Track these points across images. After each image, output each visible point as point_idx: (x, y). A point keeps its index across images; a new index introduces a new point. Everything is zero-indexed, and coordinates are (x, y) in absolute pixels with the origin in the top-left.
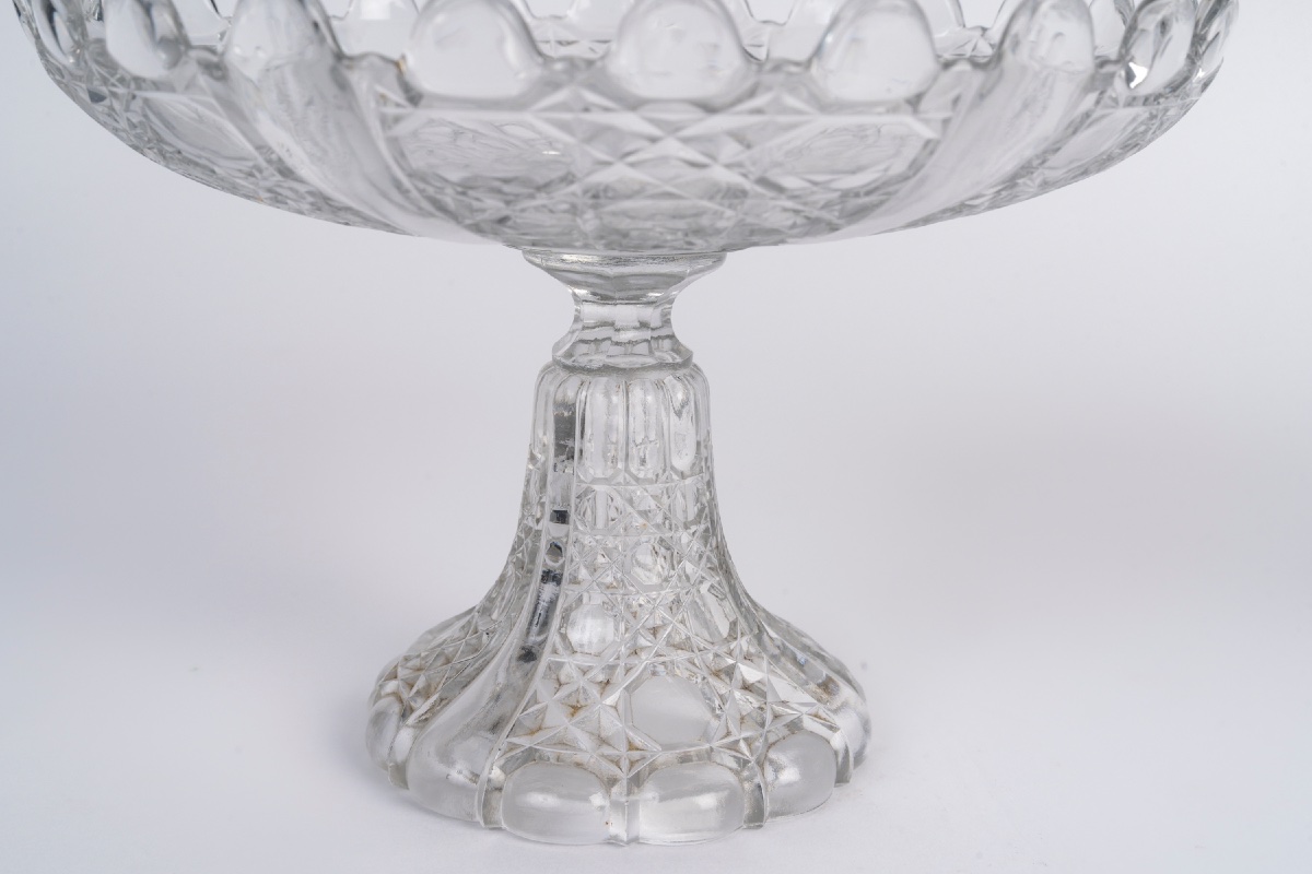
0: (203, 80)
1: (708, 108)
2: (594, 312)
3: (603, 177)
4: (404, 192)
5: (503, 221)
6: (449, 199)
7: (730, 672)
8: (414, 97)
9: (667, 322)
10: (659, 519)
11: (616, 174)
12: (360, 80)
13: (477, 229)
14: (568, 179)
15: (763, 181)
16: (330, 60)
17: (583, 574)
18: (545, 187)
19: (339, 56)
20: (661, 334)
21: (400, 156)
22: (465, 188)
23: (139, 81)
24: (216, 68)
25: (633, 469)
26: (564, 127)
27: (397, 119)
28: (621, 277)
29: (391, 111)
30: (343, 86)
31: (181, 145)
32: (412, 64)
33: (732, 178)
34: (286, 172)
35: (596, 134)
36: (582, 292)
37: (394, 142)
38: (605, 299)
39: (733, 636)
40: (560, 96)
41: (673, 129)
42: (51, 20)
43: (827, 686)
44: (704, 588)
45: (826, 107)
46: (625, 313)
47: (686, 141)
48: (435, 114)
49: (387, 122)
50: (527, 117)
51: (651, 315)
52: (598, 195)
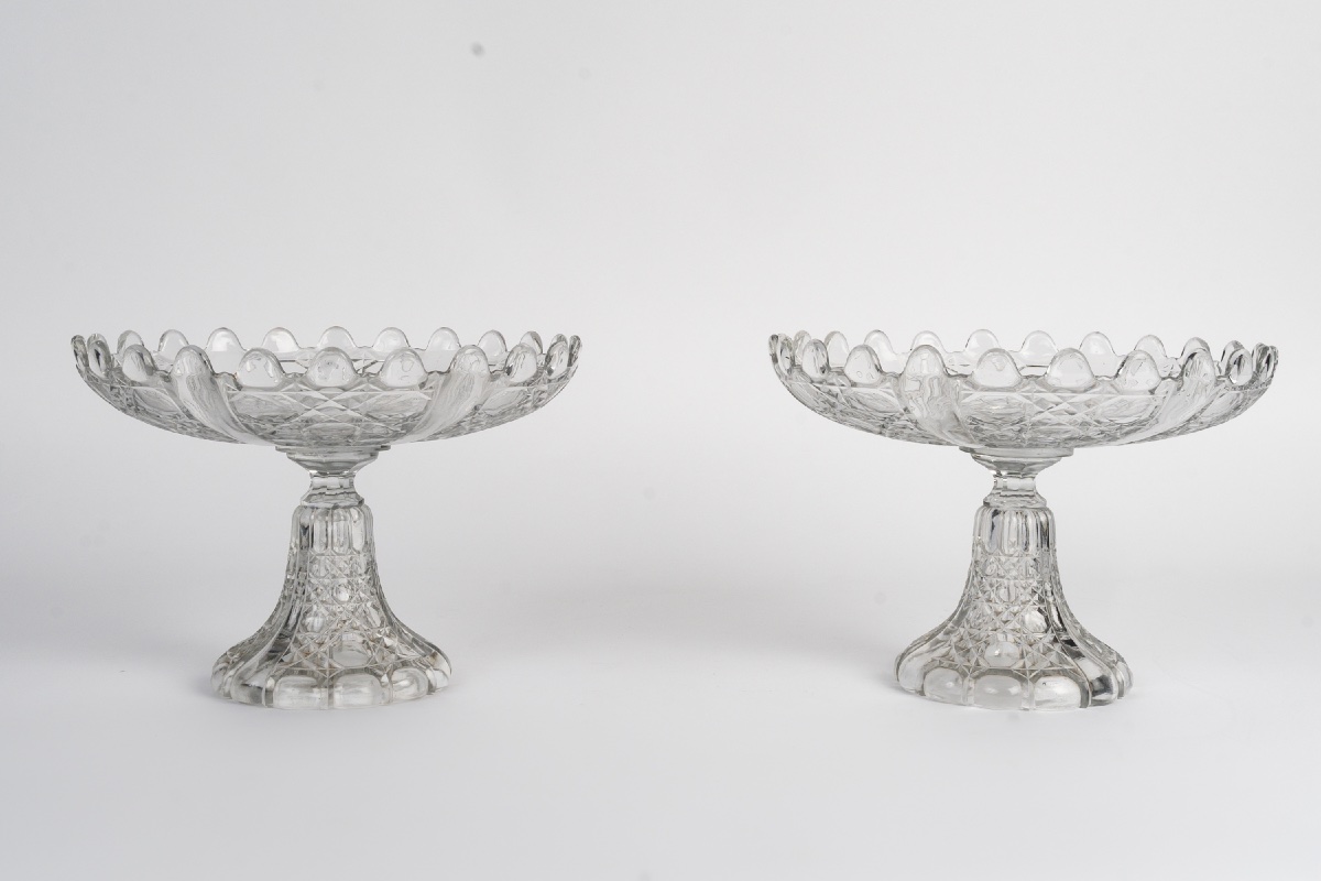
0: (161, 382)
1: (344, 389)
2: (319, 481)
3: (308, 415)
4: (236, 423)
5: (273, 433)
6: (252, 425)
7: (378, 640)
8: (239, 387)
9: (352, 484)
10: (348, 572)
11: (312, 413)
12: (220, 382)
13: (263, 437)
14: (296, 415)
15: (368, 415)
16: (210, 375)
17: (313, 596)
18: (287, 419)
19: (213, 373)
20: (349, 491)
21: (235, 409)
22: (259, 420)
23: (133, 383)
24: (167, 378)
25: (336, 549)
26: (292, 397)
27: (233, 395)
28: (329, 463)
29: (231, 392)
30: (214, 383)
31: (147, 407)
32: (239, 376)
33: (356, 415)
34: (190, 416)
35: (305, 399)
36: (314, 472)
37: (232, 403)
38: (323, 474)
39: (381, 626)
40: (291, 386)
41: (331, 397)
42: (98, 358)
43: (434, 656)
44: (369, 604)
45: (385, 388)
46: (333, 481)
47: (337, 401)
48: (247, 393)
49: (230, 396)
50: (279, 393)
51: (346, 482)
52: (308, 422)
